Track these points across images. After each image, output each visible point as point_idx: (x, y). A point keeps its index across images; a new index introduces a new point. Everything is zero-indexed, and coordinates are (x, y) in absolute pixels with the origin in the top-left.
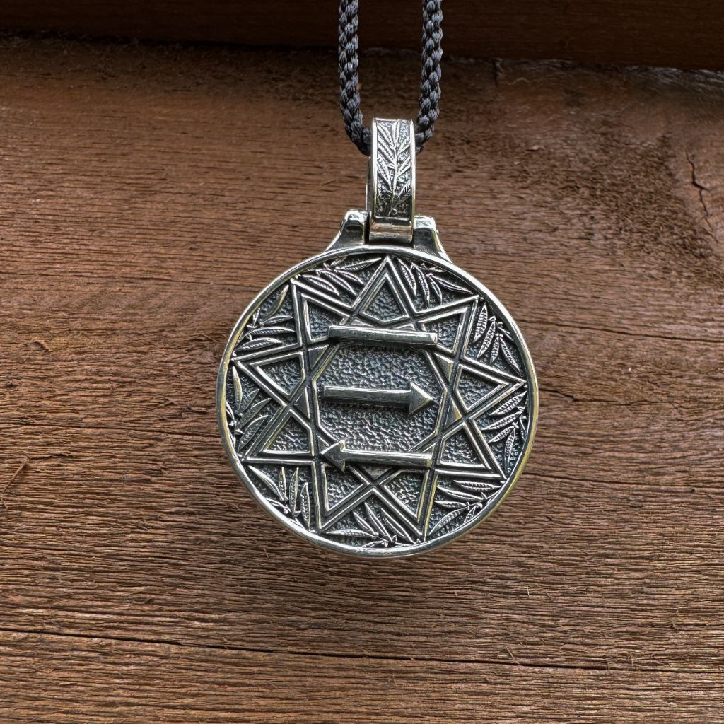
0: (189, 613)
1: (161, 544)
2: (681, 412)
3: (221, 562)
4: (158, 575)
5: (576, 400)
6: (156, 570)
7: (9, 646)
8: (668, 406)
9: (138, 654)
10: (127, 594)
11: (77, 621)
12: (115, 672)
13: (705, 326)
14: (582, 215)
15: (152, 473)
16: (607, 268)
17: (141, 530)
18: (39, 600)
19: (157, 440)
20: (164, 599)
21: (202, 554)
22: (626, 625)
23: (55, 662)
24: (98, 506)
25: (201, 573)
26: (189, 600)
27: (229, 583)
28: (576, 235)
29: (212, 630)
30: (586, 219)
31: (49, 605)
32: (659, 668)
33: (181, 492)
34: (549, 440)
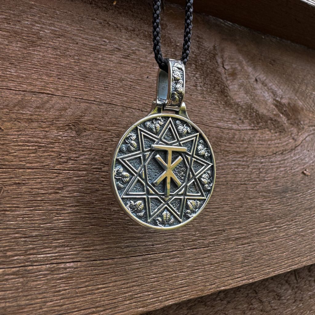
1: (67, 220)
2: (223, 156)
3: (91, 226)
8: (220, 153)
13: (228, 123)
15: (59, 189)
17: (58, 215)
19: (59, 173)
20: (72, 244)
21: (84, 223)
22: (213, 232)
24: (39, 206)
32: (221, 244)
33: (72, 197)
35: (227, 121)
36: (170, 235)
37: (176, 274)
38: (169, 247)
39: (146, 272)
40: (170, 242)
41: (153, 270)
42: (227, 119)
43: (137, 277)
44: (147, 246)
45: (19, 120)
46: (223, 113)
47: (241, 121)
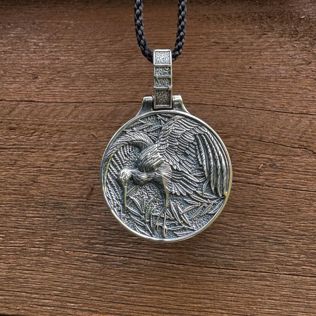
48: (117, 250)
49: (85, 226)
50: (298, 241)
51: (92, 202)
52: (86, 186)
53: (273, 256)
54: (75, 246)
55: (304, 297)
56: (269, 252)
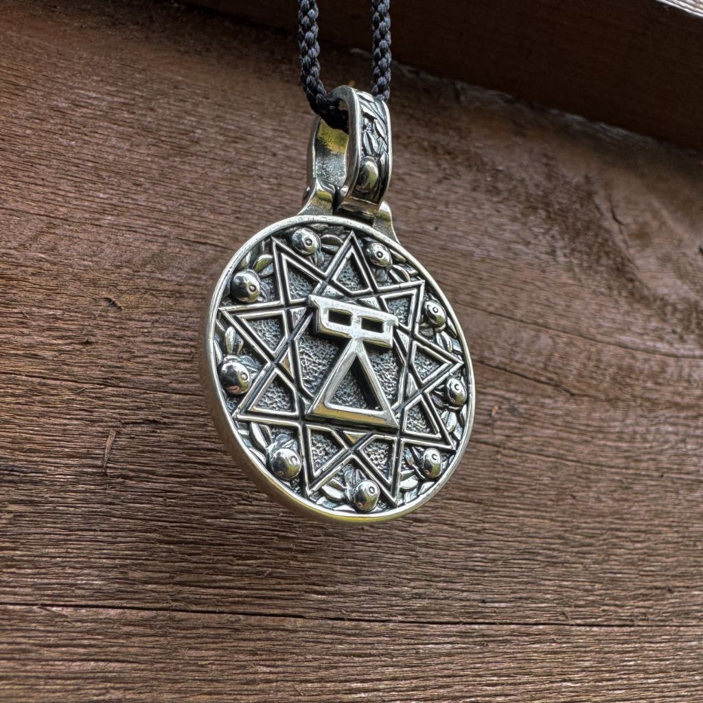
0: (306, 586)
1: (267, 516)
3: (325, 535)
4: (270, 548)
5: (573, 395)
6: (268, 543)
7: (139, 626)
9: (267, 629)
10: (246, 568)
11: (203, 597)
12: (249, 649)
13: (644, 339)
14: (544, 234)
16: (571, 282)
17: (245, 502)
18: (160, 575)
20: (281, 573)
21: (307, 526)
23: (189, 641)
25: (310, 546)
26: (303, 573)
27: (337, 555)
28: (544, 250)
29: (329, 602)
30: (548, 237)
31: (172, 581)
32: (667, 623)
34: (560, 428)
35: (642, 335)
36: (527, 583)
37: (551, 682)
38: (527, 613)
39: (472, 666)
40: (527, 599)
41: (490, 665)
42: (640, 329)
43: (449, 677)
44: (468, 600)
45: (154, 292)
46: (629, 315)
47: (676, 336)
48: (209, 597)
49: (106, 534)
50: (585, 558)
51: (122, 469)
52: (99, 426)
53: (552, 588)
54: (79, 592)
55: (618, 668)
56: (542, 582)
